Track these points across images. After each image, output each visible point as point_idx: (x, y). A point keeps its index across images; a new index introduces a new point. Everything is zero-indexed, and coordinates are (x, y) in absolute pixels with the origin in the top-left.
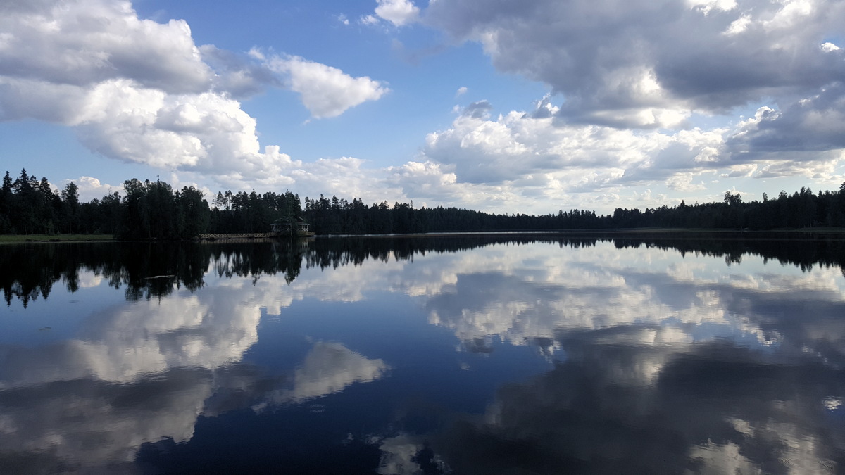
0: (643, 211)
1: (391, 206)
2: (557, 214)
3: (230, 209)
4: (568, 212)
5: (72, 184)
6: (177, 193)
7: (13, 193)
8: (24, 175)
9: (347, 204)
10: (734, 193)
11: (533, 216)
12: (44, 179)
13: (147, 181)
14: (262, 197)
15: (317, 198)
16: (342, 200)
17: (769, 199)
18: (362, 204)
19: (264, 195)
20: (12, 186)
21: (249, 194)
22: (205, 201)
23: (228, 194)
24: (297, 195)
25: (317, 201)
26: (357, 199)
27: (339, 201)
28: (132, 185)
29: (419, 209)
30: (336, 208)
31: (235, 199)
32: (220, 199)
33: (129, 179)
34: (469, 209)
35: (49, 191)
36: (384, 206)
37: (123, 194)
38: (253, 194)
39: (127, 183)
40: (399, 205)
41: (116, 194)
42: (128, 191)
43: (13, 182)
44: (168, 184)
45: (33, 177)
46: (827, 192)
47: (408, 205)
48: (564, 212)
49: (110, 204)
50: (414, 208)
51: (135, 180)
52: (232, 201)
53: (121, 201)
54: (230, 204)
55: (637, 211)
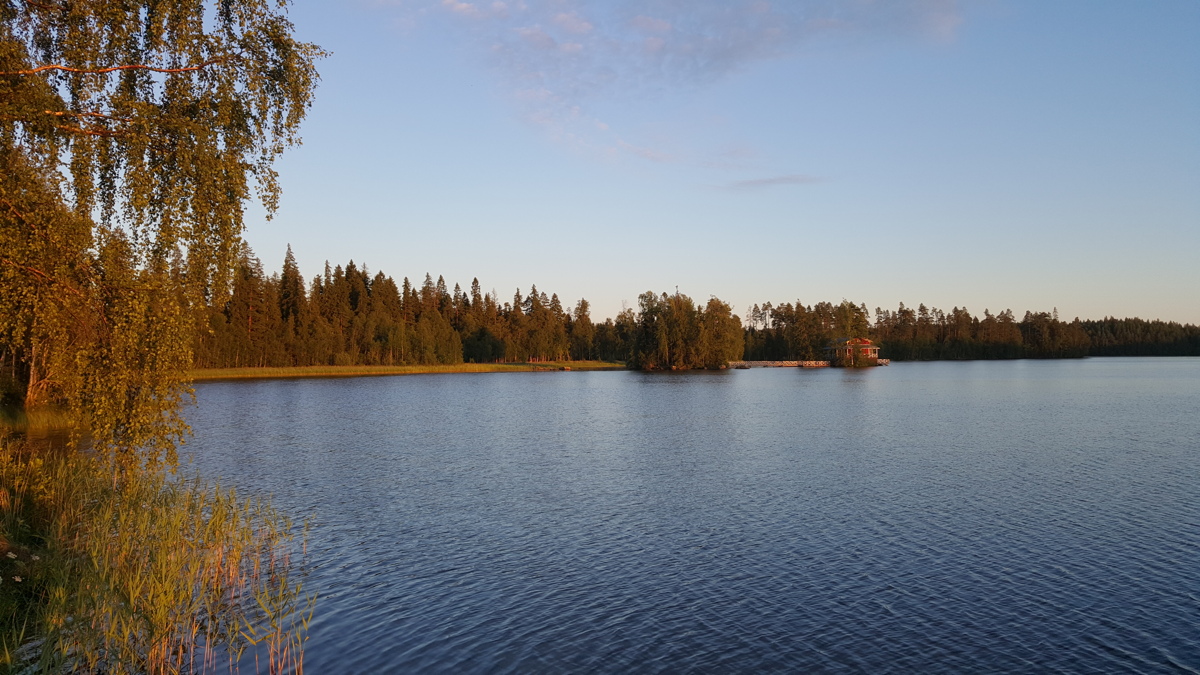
1: (1019, 318)
3: (771, 327)
5: (583, 301)
6: (699, 308)
7: (524, 313)
8: (534, 291)
9: (942, 316)
12: (555, 296)
13: (665, 294)
14: (813, 309)
15: (894, 309)
16: (934, 310)
18: (967, 315)
19: (817, 307)
20: (523, 305)
21: (794, 307)
22: (735, 316)
23: (767, 307)
24: (863, 305)
25: (894, 313)
26: (960, 308)
27: (929, 312)
28: (647, 298)
29: (1069, 321)
30: (925, 322)
31: (775, 314)
32: (758, 314)
33: (644, 292)
34: (1166, 320)
35: (560, 310)
36: (1006, 318)
37: (637, 310)
38: (799, 305)
39: (642, 297)
40: (1032, 316)
41: (629, 311)
42: (643, 305)
43: (524, 300)
44: (688, 296)
45: (543, 294)
49: (624, 324)
50: (1060, 320)
51: (650, 293)
52: (771, 316)
53: (636, 321)
54: (770, 321)
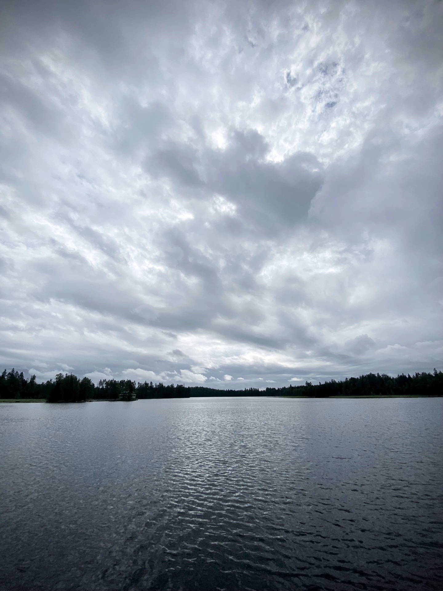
0: (277, 389)
1: (175, 386)
2: (244, 390)
3: (104, 387)
4: (248, 389)
5: (34, 376)
6: (79, 380)
8: (13, 371)
9: (156, 385)
10: (309, 382)
11: (235, 390)
12: (22, 373)
13: (66, 375)
15: (143, 382)
17: (322, 384)
18: (163, 385)
19: (120, 381)
21: (113, 381)
22: (93, 384)
23: (104, 381)
24: (134, 381)
25: (143, 384)
26: (161, 383)
27: (153, 384)
28: (59, 376)
29: (187, 387)
30: (151, 387)
31: (107, 383)
32: (101, 383)
33: (59, 374)
35: (23, 378)
36: (172, 386)
37: (54, 380)
38: (115, 381)
39: (57, 375)
40: (179, 386)
41: (52, 380)
42: (57, 379)
43: (7, 374)
44: (76, 376)
45: (17, 372)
46: (341, 381)
47: (183, 386)
48: (247, 389)
49: (48, 385)
50: (185, 387)
51: (61, 374)
54: (104, 385)
55: (274, 389)
